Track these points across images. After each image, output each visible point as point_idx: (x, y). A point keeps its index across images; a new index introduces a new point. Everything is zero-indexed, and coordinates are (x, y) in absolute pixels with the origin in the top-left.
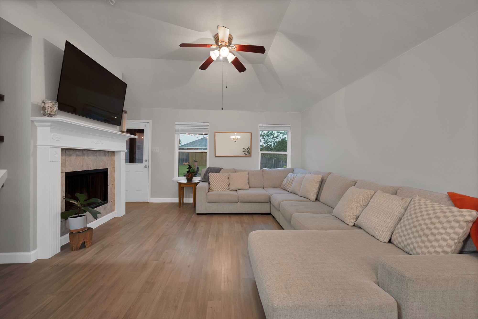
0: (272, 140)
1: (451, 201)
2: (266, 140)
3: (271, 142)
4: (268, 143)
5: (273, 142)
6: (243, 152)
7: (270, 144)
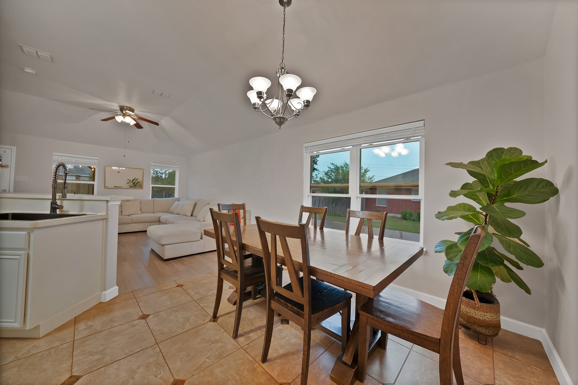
0: (164, 171)
2: (156, 171)
3: (162, 174)
4: (158, 174)
5: (165, 173)
6: (128, 183)
7: (160, 176)
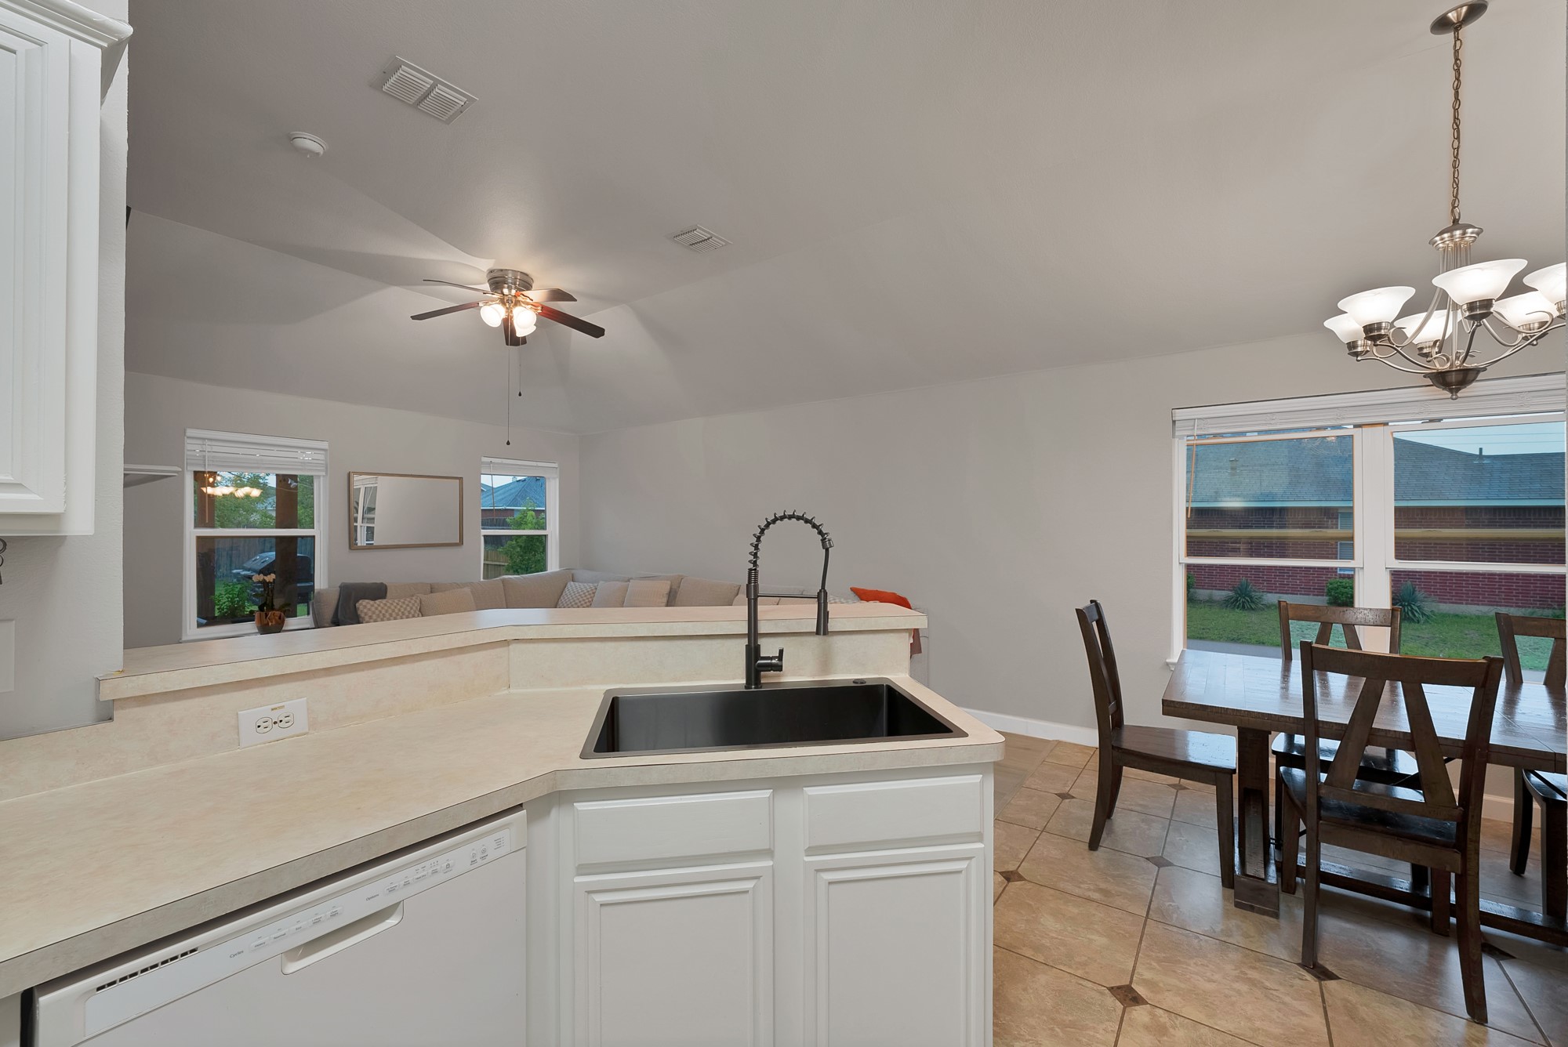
1: (857, 597)
